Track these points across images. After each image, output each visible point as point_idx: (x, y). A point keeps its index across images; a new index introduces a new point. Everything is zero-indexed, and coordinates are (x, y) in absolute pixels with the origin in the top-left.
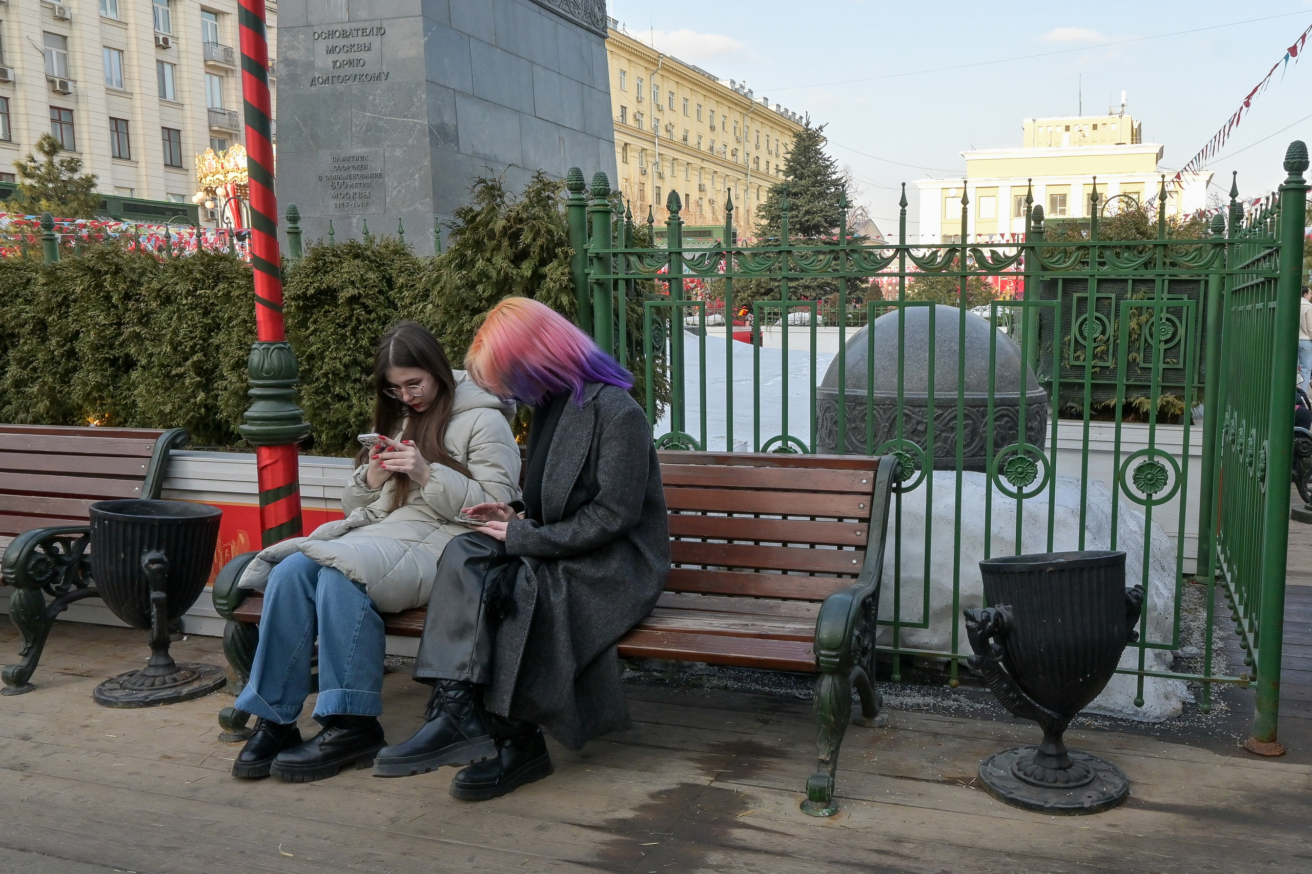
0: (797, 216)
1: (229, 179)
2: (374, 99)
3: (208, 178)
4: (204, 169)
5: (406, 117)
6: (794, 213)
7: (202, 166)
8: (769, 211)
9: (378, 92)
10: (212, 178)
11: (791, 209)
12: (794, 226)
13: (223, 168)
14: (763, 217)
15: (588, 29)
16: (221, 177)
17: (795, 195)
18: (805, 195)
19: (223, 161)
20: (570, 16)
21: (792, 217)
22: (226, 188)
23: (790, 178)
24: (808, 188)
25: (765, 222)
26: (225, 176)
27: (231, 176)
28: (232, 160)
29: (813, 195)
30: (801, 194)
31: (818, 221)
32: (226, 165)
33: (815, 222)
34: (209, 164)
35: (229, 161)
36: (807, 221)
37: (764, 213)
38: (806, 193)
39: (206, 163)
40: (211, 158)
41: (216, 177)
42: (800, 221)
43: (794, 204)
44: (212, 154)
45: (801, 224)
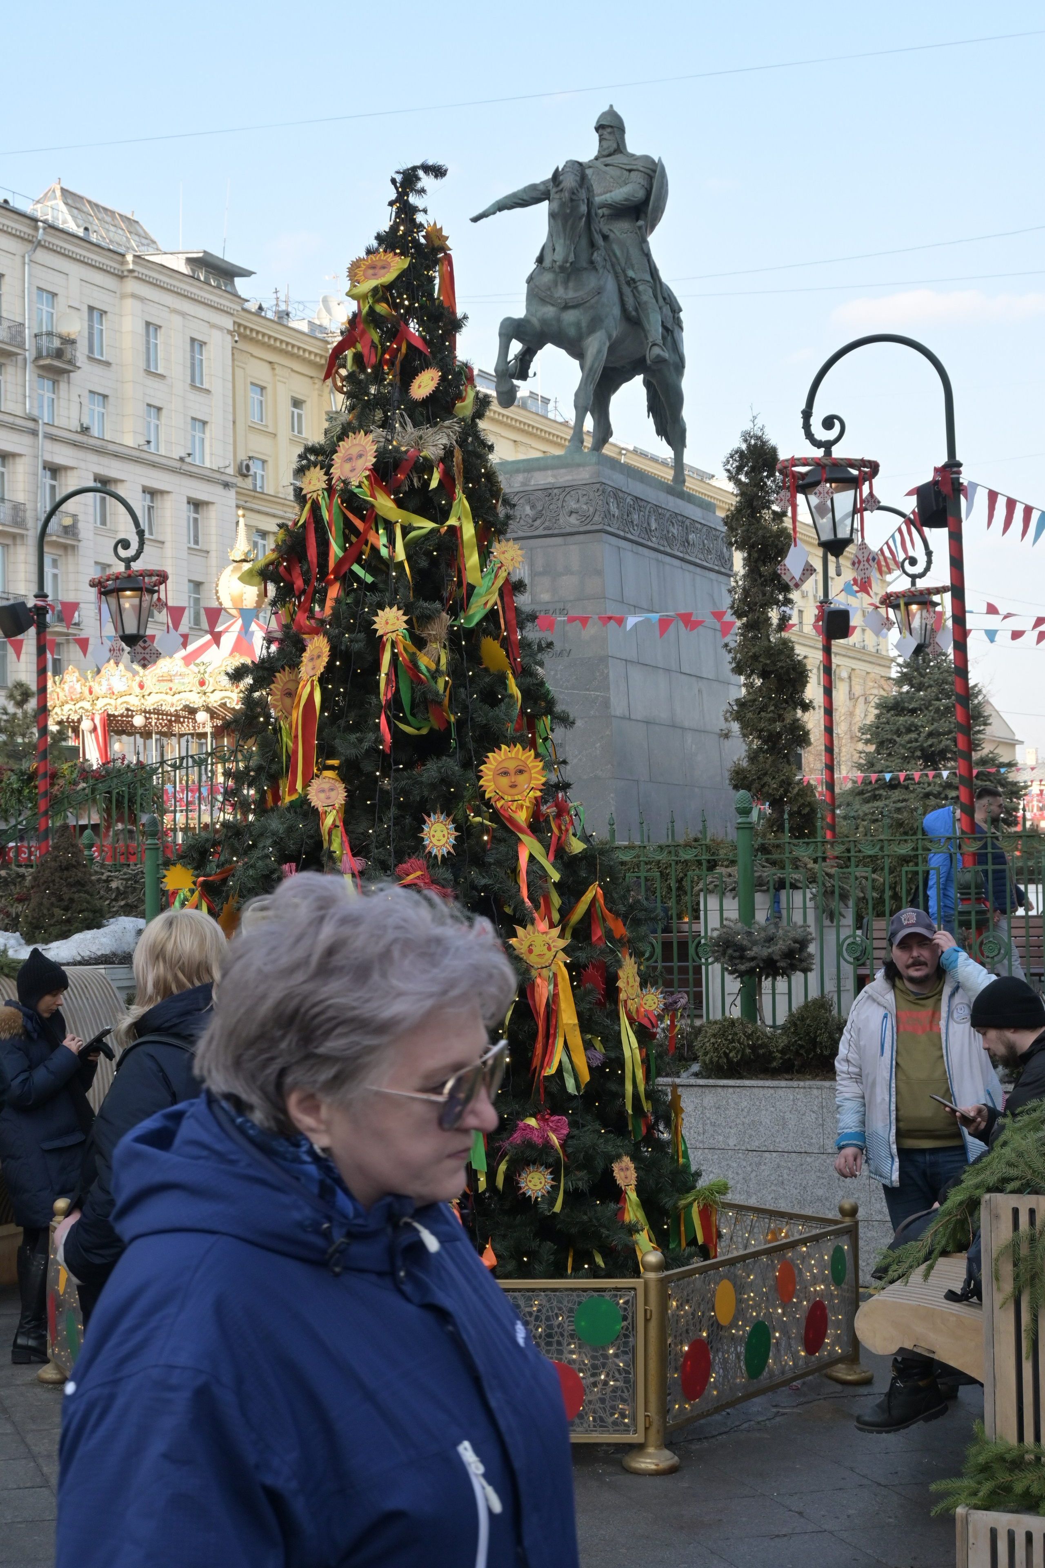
0: (916, 740)
1: (98, 707)
2: (556, 674)
3: (66, 708)
4: (61, 695)
5: (588, 690)
6: (913, 736)
7: (58, 690)
8: (878, 734)
9: (560, 667)
10: (73, 708)
11: (909, 731)
12: (913, 753)
13: (91, 692)
14: (867, 742)
15: (719, 572)
16: (87, 705)
17: (913, 711)
18: (926, 712)
19: (92, 684)
20: (705, 564)
21: (910, 742)
22: (93, 720)
23: (906, 688)
24: (930, 702)
25: (872, 748)
26: (93, 704)
27: (100, 703)
28: (104, 683)
29: (938, 710)
30: (921, 710)
31: (947, 746)
32: (96, 689)
33: (942, 746)
34: (71, 687)
35: (100, 683)
36: (931, 746)
37: (869, 736)
38: (927, 708)
39: (66, 687)
40: (75, 679)
41: (78, 706)
42: (921, 746)
43: (912, 724)
44: (77, 674)
45: (922, 750)
